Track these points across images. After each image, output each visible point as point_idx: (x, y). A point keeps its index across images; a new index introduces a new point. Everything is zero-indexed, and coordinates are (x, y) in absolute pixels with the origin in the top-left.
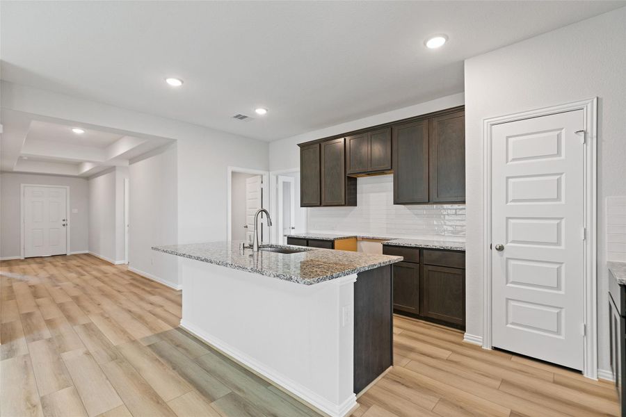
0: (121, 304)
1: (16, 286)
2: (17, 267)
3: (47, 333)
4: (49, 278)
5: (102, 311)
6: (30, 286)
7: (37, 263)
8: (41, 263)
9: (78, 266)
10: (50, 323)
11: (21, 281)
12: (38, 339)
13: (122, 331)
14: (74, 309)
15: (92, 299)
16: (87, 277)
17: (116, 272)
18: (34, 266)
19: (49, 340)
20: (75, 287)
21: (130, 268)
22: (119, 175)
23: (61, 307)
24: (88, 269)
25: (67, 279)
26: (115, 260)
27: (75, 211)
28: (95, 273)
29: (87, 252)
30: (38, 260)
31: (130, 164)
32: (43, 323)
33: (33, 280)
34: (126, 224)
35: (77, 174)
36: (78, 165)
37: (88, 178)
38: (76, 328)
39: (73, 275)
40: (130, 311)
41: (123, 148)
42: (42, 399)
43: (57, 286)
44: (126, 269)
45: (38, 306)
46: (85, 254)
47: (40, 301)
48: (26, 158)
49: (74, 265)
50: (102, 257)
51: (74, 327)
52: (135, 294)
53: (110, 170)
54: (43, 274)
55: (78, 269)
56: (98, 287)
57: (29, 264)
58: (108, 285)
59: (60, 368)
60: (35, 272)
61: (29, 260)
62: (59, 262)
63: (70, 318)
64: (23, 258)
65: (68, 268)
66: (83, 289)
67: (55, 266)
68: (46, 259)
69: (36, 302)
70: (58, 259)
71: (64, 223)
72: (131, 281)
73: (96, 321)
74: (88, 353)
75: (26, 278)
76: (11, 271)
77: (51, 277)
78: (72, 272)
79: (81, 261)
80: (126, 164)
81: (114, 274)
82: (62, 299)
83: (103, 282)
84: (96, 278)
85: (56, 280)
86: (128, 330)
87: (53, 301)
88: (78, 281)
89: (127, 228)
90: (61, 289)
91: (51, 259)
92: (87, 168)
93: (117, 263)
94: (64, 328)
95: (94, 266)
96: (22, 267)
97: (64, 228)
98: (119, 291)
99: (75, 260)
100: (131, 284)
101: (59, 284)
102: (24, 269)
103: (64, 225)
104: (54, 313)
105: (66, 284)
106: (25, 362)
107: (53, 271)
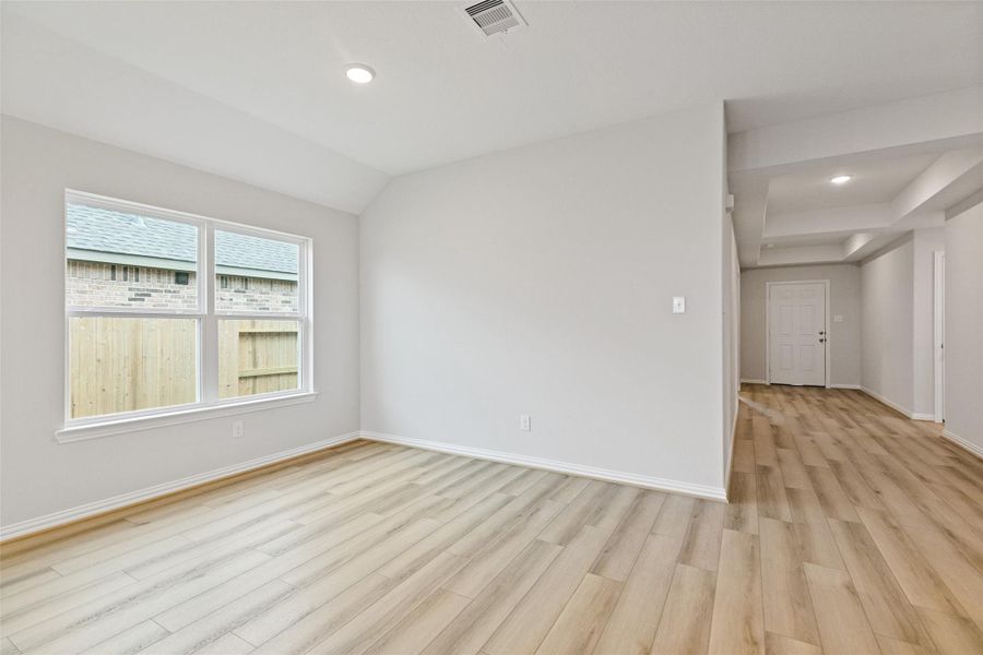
0: (925, 506)
1: (756, 419)
2: (760, 394)
3: (786, 511)
4: (798, 419)
5: (884, 509)
6: (772, 426)
7: (784, 393)
8: (789, 394)
9: (841, 409)
10: (792, 494)
11: (762, 415)
12: (773, 518)
13: (931, 576)
14: (831, 485)
15: (862, 474)
16: (857, 432)
17: (914, 435)
18: (781, 397)
19: (788, 526)
20: (835, 444)
21: (947, 433)
22: (920, 246)
23: (811, 471)
24: (858, 416)
25: (825, 429)
26: (913, 411)
27: (839, 318)
28: (870, 426)
29: (858, 387)
30: (786, 389)
31: (947, 219)
32: (782, 492)
33: (777, 419)
34: (938, 344)
35: (840, 259)
36: (843, 241)
37: (860, 262)
38: (832, 521)
39: (832, 423)
40: (951, 534)
41: (930, 187)
42: (768, 636)
43: (808, 435)
44: (937, 434)
45: (779, 460)
46: (855, 390)
47: (782, 452)
48: (771, 246)
49: (835, 405)
50: (885, 399)
51: (829, 520)
52: (963, 496)
53: (903, 239)
54: (790, 411)
55: (843, 414)
56: (877, 456)
57: (774, 393)
58: (897, 457)
59: (801, 593)
60: (781, 406)
61: (777, 388)
62: (814, 397)
63: (822, 498)
64: (768, 384)
65: (825, 408)
66: (848, 451)
67: (808, 402)
68: (798, 389)
69: (776, 452)
70: (813, 392)
71: (823, 337)
72: (952, 464)
73: (869, 523)
74: (850, 588)
75: (769, 412)
76: (753, 399)
77: (801, 418)
78: (831, 417)
79: (847, 400)
80: (939, 220)
81: (910, 438)
82: (813, 459)
83: (886, 448)
84: (874, 437)
85: (808, 425)
86: (945, 580)
87: (800, 459)
88: (840, 435)
89: (939, 352)
90: (813, 441)
91: (801, 391)
92: (858, 245)
93: (915, 416)
94: (813, 513)
95: (869, 414)
96: (767, 395)
97: (822, 345)
98: (922, 478)
99: (838, 397)
100: (952, 469)
101: (812, 433)
102: (768, 399)
103: (821, 341)
104: (800, 482)
105: (820, 435)
106: (752, 547)
107: (804, 409)
